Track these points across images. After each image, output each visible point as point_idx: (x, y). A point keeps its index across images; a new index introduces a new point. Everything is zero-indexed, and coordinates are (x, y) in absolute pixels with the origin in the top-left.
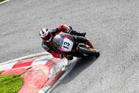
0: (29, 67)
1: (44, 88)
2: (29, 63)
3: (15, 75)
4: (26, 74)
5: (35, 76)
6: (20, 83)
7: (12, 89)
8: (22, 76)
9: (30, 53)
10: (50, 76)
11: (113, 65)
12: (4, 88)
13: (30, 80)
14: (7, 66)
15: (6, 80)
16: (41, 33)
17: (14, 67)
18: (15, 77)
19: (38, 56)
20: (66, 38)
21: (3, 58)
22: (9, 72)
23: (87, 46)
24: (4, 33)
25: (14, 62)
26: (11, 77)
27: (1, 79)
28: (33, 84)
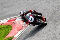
0: (14, 21)
1: (21, 31)
2: (14, 20)
4: (13, 25)
5: (17, 26)
6: (10, 29)
7: (7, 31)
8: (11, 26)
10: (23, 25)
11: (50, 21)
12: (4, 31)
13: (15, 27)
14: (5, 21)
15: (4, 27)
16: (20, 13)
17: (8, 21)
18: (8, 26)
19: (18, 17)
20: (31, 16)
21: (3, 18)
22: (6, 24)
24: (3, 7)
25: (8, 19)
26: (6, 26)
27: (2, 27)
28: (16, 29)
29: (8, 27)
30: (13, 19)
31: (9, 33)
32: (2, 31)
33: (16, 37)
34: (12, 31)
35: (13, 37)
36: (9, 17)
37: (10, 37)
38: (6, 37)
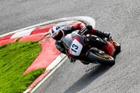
0: (47, 33)
2: (47, 30)
3: (33, 41)
4: (44, 40)
7: (30, 55)
12: (22, 55)
13: (49, 46)
15: (24, 47)
17: (32, 33)
18: (33, 43)
19: (56, 23)
20: (75, 40)
21: (21, 24)
22: (27, 38)
23: (101, 52)
25: (32, 28)
26: (29, 44)
27: (19, 46)
28: (51, 51)
29: (33, 46)
30: (44, 27)
31: (34, 59)
32: (18, 56)
33: (51, 70)
34: (42, 56)
35: (44, 69)
36: (35, 24)
37: (37, 68)
38: (28, 69)
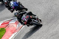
2: (8, 23)
7: (1, 34)
9: (8, 18)
10: (17, 28)
11: (43, 22)
13: (9, 30)
28: (10, 32)
29: (2, 30)
34: (6, 34)
36: (3, 20)
